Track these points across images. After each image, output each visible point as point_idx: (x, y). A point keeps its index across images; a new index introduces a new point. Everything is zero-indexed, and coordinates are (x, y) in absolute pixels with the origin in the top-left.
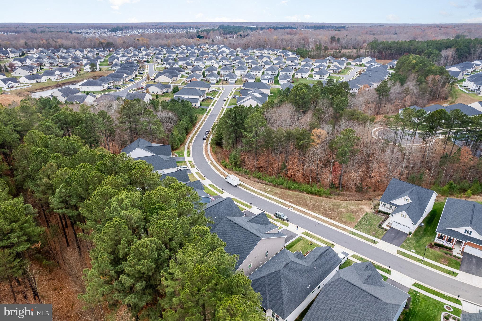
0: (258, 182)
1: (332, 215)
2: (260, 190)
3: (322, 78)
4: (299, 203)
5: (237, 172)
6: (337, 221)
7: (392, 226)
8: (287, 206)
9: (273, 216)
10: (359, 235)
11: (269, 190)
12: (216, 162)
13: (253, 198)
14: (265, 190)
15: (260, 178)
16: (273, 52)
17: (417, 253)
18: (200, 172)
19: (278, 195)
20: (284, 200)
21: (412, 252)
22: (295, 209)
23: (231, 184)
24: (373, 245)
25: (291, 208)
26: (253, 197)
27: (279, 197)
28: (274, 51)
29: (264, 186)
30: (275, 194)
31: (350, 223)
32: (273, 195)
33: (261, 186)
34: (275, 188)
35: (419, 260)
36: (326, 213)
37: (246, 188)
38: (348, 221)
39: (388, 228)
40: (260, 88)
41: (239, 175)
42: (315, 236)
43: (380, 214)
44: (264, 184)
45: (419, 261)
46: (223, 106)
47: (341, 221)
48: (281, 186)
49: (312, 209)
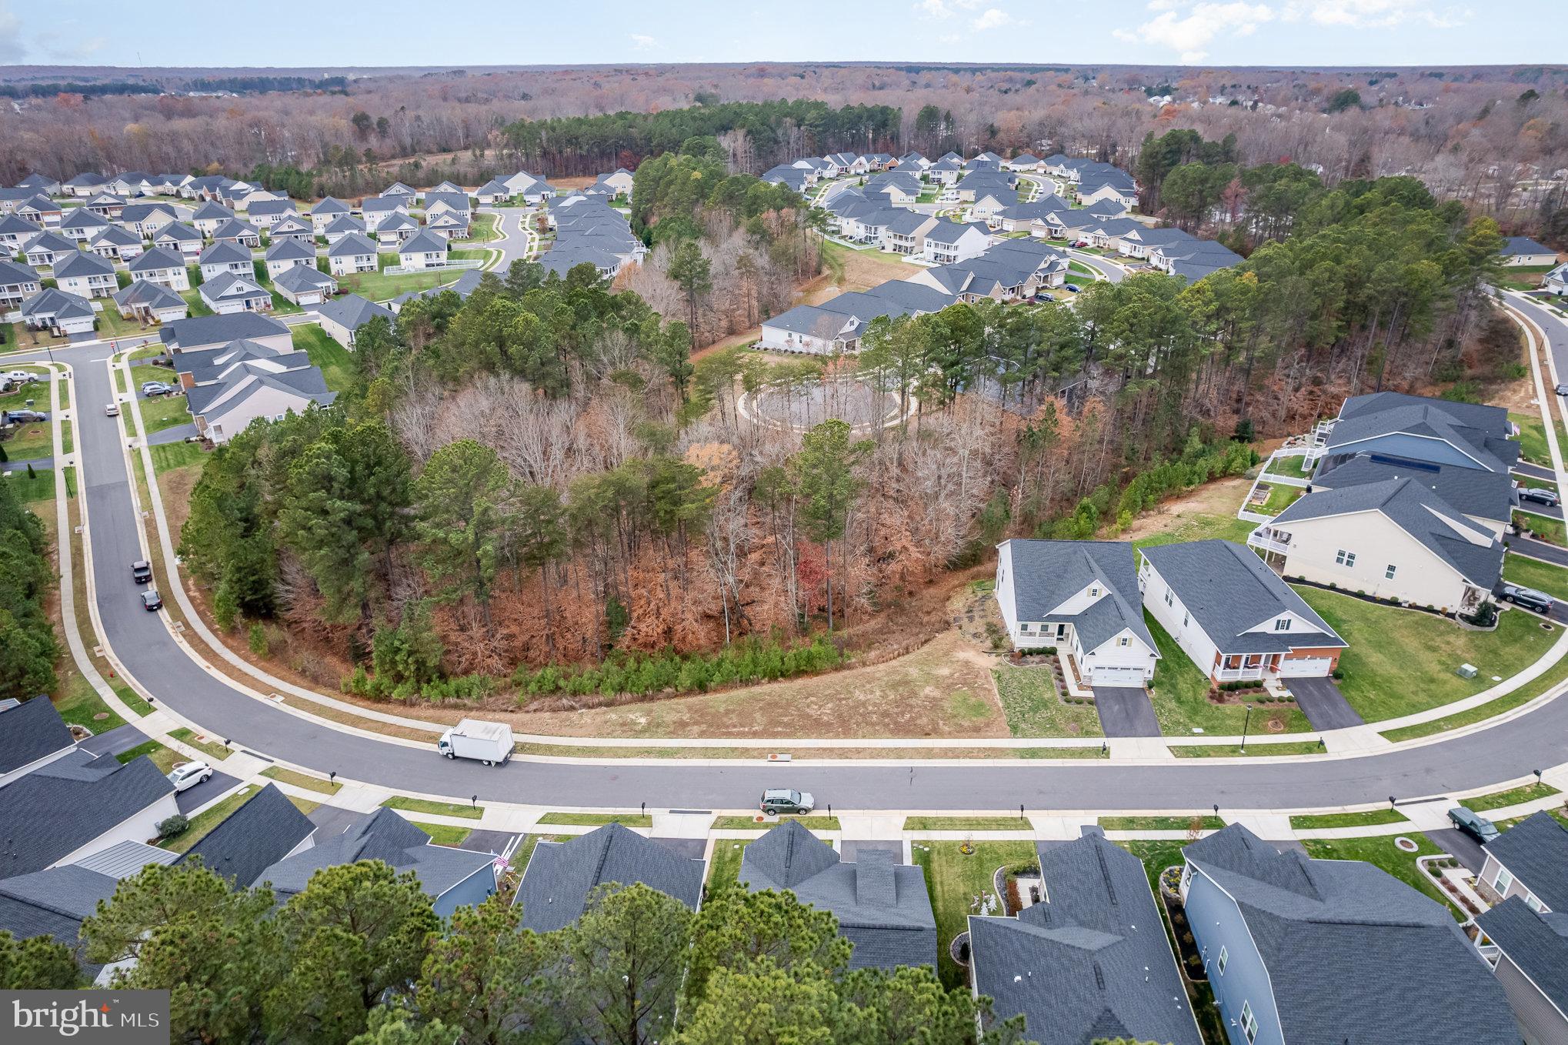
0: (572, 708)
1: (918, 722)
2: (610, 735)
3: (435, 261)
4: (786, 725)
5: (452, 700)
6: (950, 735)
7: (1094, 684)
8: (761, 753)
9: (759, 813)
10: (1047, 750)
11: (643, 720)
12: (310, 689)
13: (615, 778)
14: (629, 729)
15: (558, 688)
16: (160, 189)
17: (1211, 730)
18: (279, 763)
19: (696, 729)
20: (729, 735)
21: (1199, 735)
22: (796, 754)
23: (480, 761)
24: (1102, 762)
25: (780, 757)
26: (614, 774)
27: (702, 735)
28: (161, 183)
29: (613, 715)
30: (680, 728)
31: (987, 725)
32: (672, 734)
33: (598, 719)
34: (656, 706)
35: (1234, 750)
36: (896, 723)
37: (549, 750)
38: (980, 721)
39: (1090, 694)
40: (249, 336)
41: (471, 709)
42: (951, 819)
43: (1029, 658)
44: (600, 705)
45: (1234, 752)
46: (126, 440)
47: (960, 732)
48: (668, 690)
49: (844, 725)
